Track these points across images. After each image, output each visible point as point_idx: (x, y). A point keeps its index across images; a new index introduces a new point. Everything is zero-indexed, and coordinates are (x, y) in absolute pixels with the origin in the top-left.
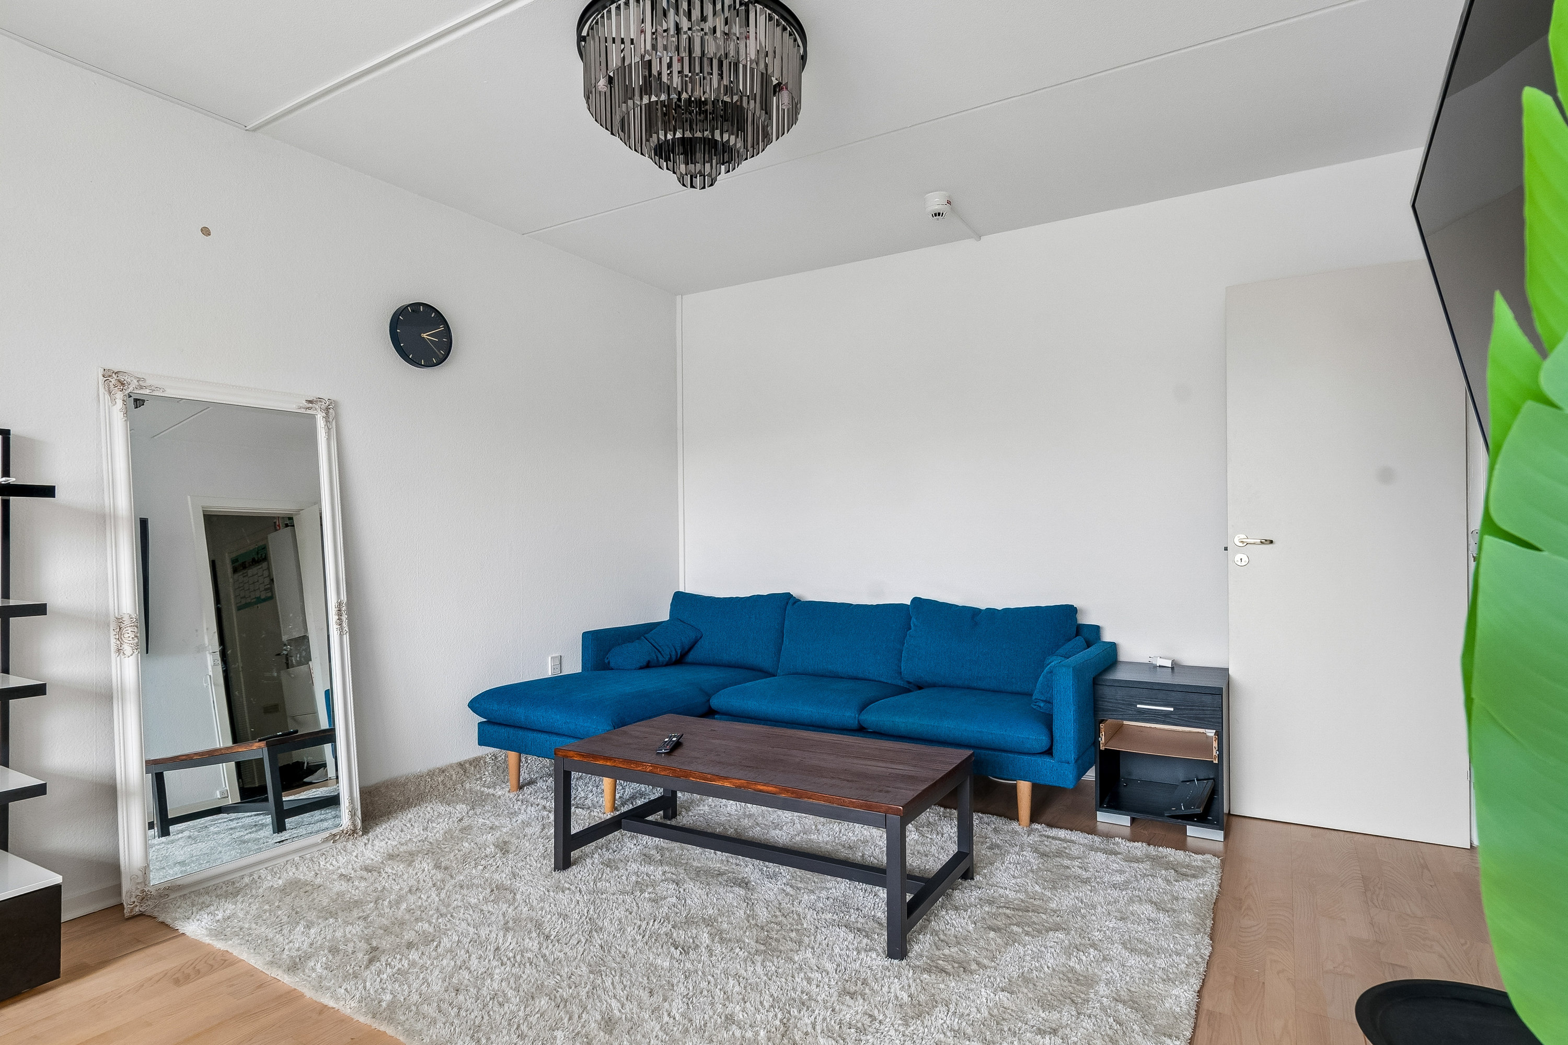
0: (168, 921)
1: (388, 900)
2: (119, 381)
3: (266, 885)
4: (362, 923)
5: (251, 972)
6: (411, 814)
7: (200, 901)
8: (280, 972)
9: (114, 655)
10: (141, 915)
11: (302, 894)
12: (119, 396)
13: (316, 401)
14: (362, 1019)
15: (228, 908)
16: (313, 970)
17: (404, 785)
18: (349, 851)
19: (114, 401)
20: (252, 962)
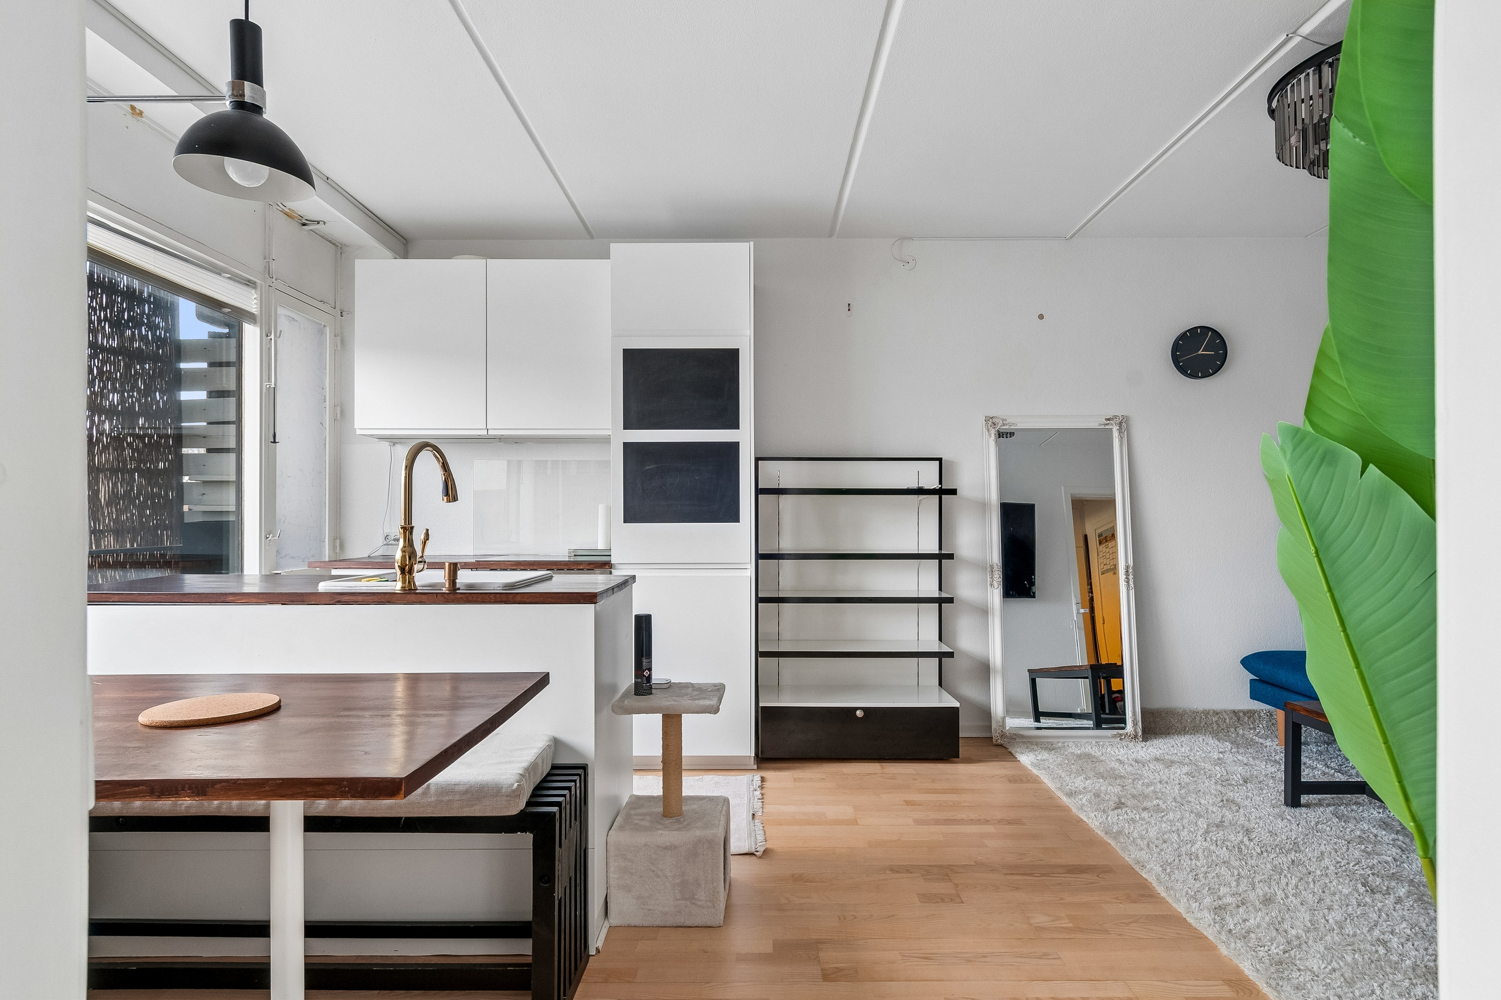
0: (1013, 752)
1: (1142, 781)
2: (993, 423)
3: (1070, 750)
4: (1120, 788)
5: (1048, 790)
6: (1185, 739)
7: (1031, 747)
8: (1062, 794)
9: (989, 587)
10: (1001, 745)
11: (1090, 762)
12: (993, 432)
13: (1113, 419)
14: (1099, 833)
15: (1045, 755)
16: (1081, 800)
17: (1182, 715)
18: (1129, 748)
19: (990, 435)
20: (1049, 785)
